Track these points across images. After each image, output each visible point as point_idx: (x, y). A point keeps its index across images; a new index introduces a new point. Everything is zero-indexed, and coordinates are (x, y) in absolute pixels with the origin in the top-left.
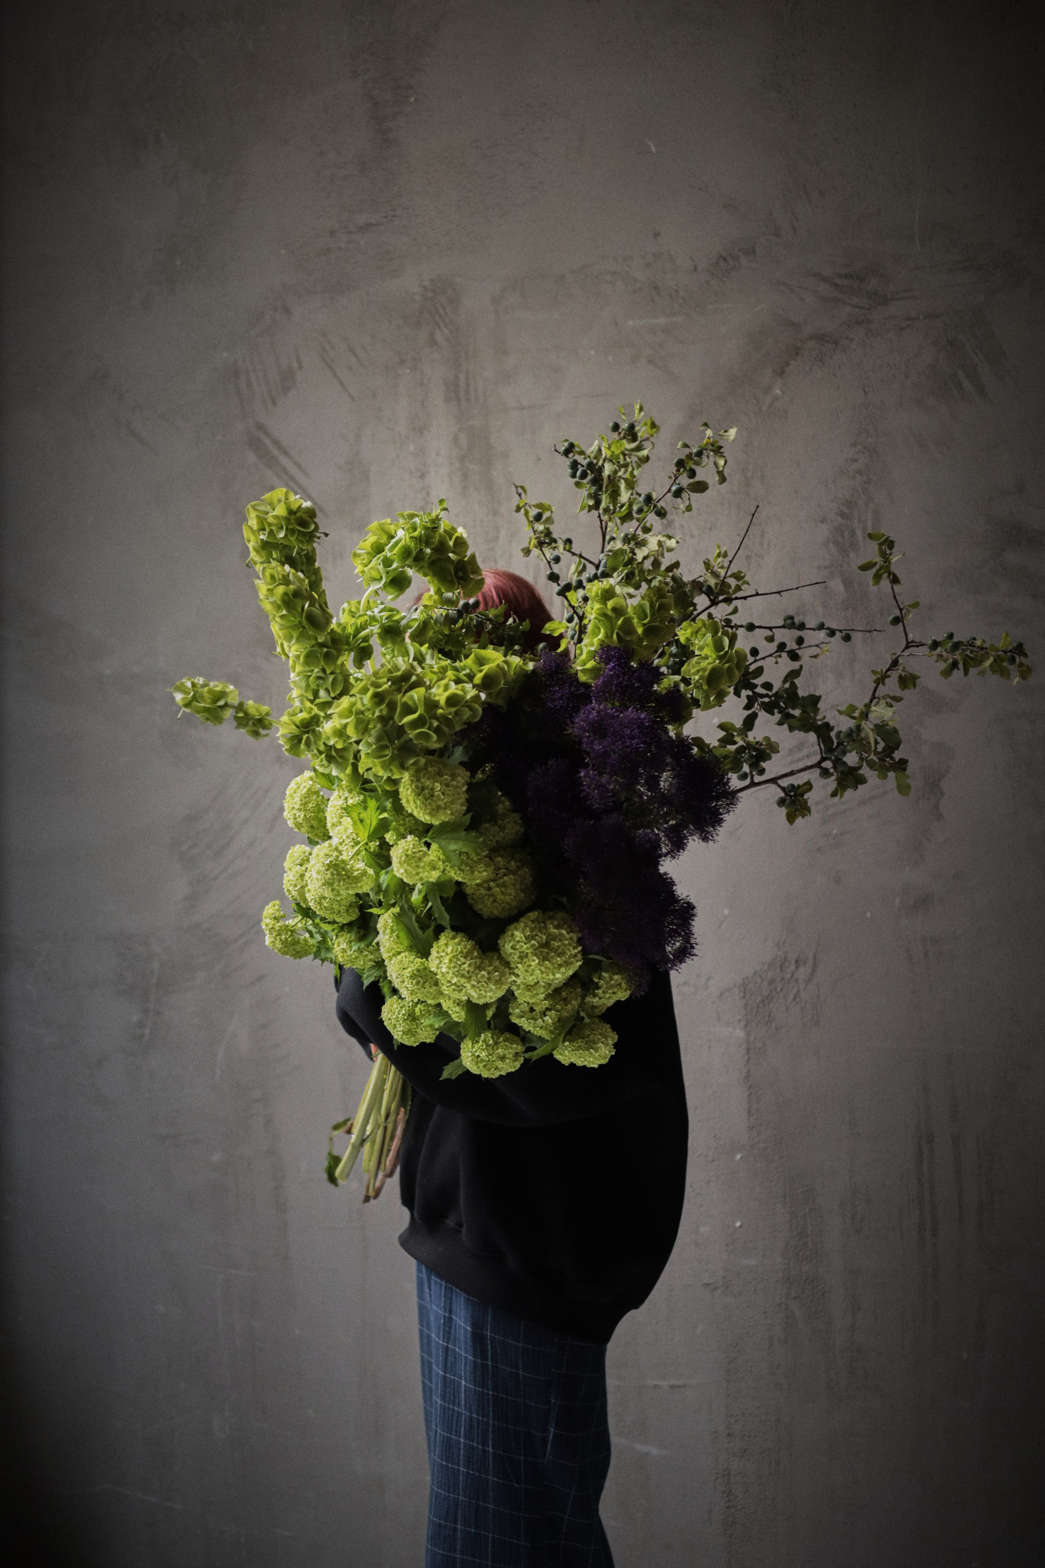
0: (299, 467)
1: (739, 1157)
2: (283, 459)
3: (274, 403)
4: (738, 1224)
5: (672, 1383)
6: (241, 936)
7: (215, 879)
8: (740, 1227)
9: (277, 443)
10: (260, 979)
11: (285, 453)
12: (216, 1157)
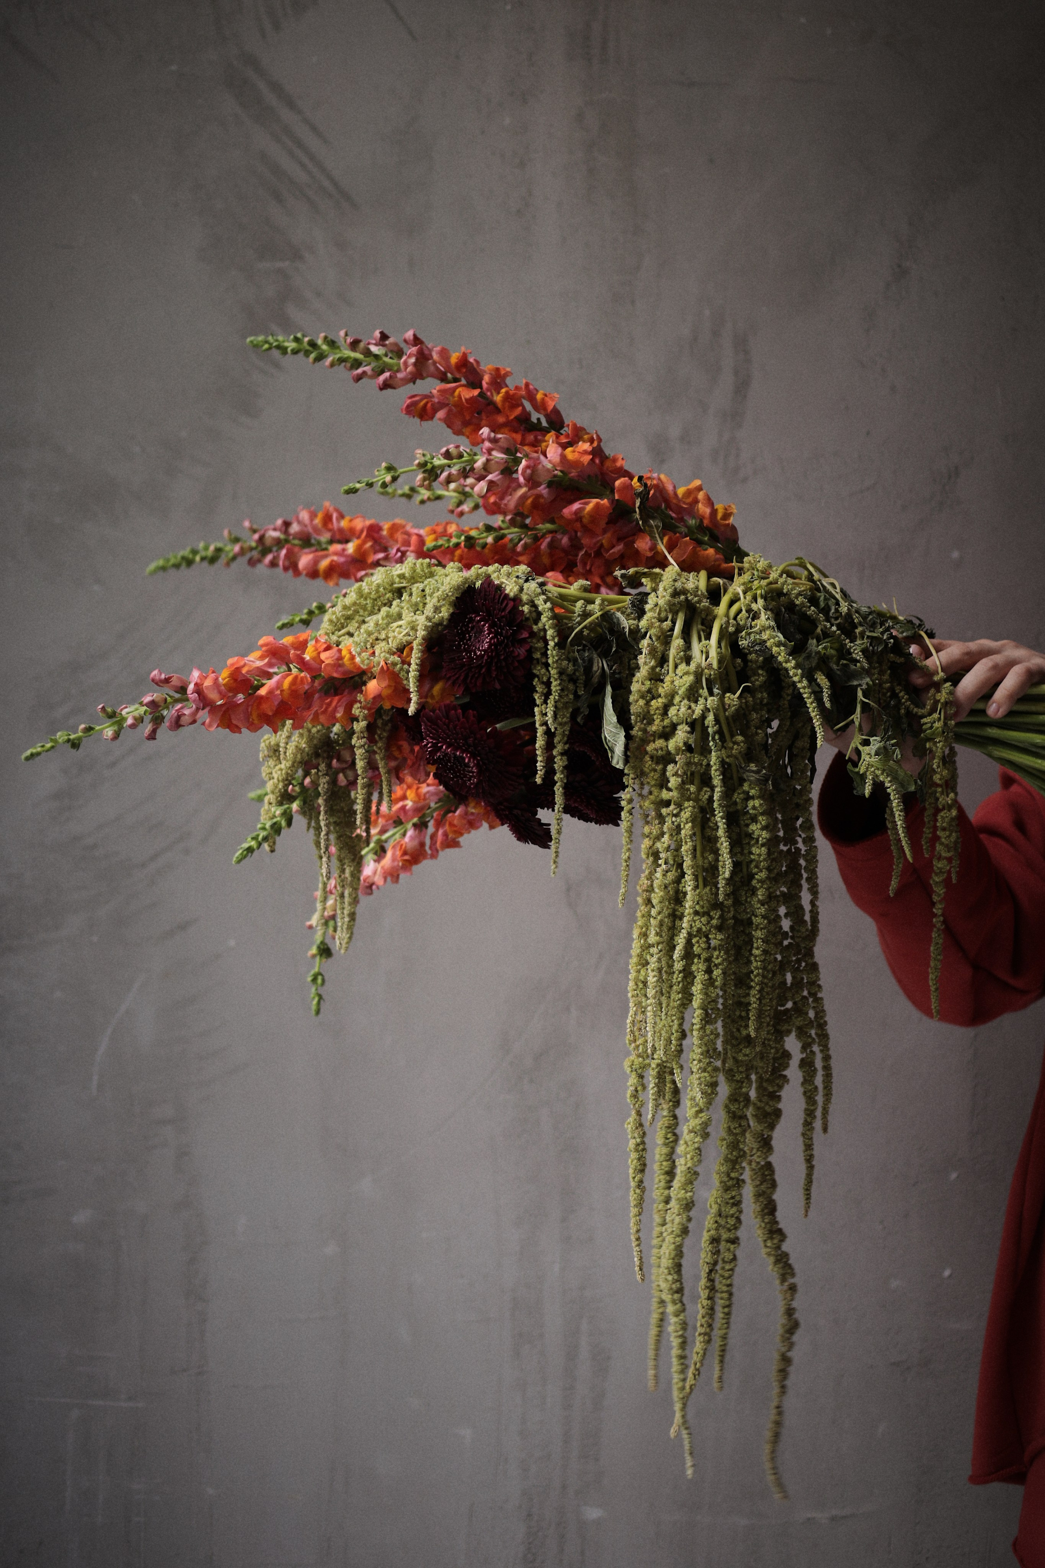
0: (314, 129)
1: (954, 1176)
2: (286, 114)
3: (277, 27)
4: (947, 1273)
5: (834, 1512)
6: (154, 857)
7: (113, 764)
8: (950, 1276)
9: (276, 88)
10: (183, 927)
11: (291, 104)
12: (81, 1218)
